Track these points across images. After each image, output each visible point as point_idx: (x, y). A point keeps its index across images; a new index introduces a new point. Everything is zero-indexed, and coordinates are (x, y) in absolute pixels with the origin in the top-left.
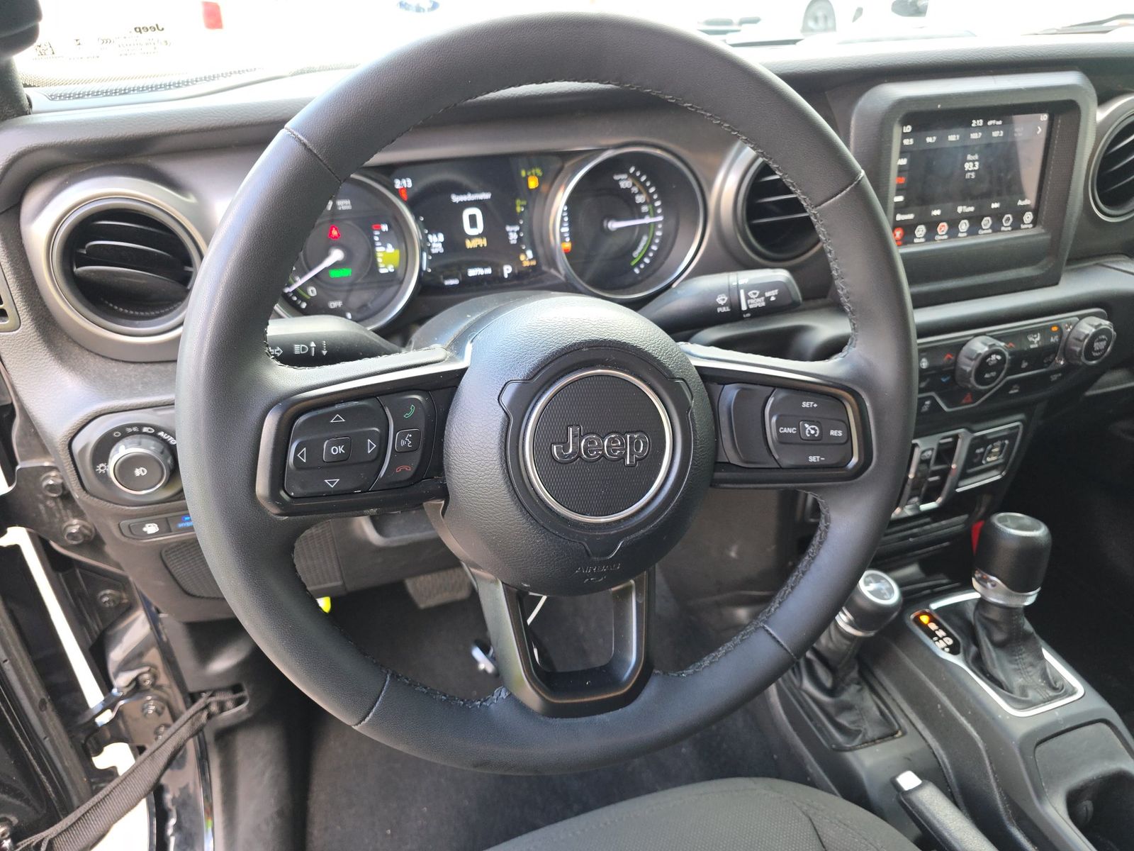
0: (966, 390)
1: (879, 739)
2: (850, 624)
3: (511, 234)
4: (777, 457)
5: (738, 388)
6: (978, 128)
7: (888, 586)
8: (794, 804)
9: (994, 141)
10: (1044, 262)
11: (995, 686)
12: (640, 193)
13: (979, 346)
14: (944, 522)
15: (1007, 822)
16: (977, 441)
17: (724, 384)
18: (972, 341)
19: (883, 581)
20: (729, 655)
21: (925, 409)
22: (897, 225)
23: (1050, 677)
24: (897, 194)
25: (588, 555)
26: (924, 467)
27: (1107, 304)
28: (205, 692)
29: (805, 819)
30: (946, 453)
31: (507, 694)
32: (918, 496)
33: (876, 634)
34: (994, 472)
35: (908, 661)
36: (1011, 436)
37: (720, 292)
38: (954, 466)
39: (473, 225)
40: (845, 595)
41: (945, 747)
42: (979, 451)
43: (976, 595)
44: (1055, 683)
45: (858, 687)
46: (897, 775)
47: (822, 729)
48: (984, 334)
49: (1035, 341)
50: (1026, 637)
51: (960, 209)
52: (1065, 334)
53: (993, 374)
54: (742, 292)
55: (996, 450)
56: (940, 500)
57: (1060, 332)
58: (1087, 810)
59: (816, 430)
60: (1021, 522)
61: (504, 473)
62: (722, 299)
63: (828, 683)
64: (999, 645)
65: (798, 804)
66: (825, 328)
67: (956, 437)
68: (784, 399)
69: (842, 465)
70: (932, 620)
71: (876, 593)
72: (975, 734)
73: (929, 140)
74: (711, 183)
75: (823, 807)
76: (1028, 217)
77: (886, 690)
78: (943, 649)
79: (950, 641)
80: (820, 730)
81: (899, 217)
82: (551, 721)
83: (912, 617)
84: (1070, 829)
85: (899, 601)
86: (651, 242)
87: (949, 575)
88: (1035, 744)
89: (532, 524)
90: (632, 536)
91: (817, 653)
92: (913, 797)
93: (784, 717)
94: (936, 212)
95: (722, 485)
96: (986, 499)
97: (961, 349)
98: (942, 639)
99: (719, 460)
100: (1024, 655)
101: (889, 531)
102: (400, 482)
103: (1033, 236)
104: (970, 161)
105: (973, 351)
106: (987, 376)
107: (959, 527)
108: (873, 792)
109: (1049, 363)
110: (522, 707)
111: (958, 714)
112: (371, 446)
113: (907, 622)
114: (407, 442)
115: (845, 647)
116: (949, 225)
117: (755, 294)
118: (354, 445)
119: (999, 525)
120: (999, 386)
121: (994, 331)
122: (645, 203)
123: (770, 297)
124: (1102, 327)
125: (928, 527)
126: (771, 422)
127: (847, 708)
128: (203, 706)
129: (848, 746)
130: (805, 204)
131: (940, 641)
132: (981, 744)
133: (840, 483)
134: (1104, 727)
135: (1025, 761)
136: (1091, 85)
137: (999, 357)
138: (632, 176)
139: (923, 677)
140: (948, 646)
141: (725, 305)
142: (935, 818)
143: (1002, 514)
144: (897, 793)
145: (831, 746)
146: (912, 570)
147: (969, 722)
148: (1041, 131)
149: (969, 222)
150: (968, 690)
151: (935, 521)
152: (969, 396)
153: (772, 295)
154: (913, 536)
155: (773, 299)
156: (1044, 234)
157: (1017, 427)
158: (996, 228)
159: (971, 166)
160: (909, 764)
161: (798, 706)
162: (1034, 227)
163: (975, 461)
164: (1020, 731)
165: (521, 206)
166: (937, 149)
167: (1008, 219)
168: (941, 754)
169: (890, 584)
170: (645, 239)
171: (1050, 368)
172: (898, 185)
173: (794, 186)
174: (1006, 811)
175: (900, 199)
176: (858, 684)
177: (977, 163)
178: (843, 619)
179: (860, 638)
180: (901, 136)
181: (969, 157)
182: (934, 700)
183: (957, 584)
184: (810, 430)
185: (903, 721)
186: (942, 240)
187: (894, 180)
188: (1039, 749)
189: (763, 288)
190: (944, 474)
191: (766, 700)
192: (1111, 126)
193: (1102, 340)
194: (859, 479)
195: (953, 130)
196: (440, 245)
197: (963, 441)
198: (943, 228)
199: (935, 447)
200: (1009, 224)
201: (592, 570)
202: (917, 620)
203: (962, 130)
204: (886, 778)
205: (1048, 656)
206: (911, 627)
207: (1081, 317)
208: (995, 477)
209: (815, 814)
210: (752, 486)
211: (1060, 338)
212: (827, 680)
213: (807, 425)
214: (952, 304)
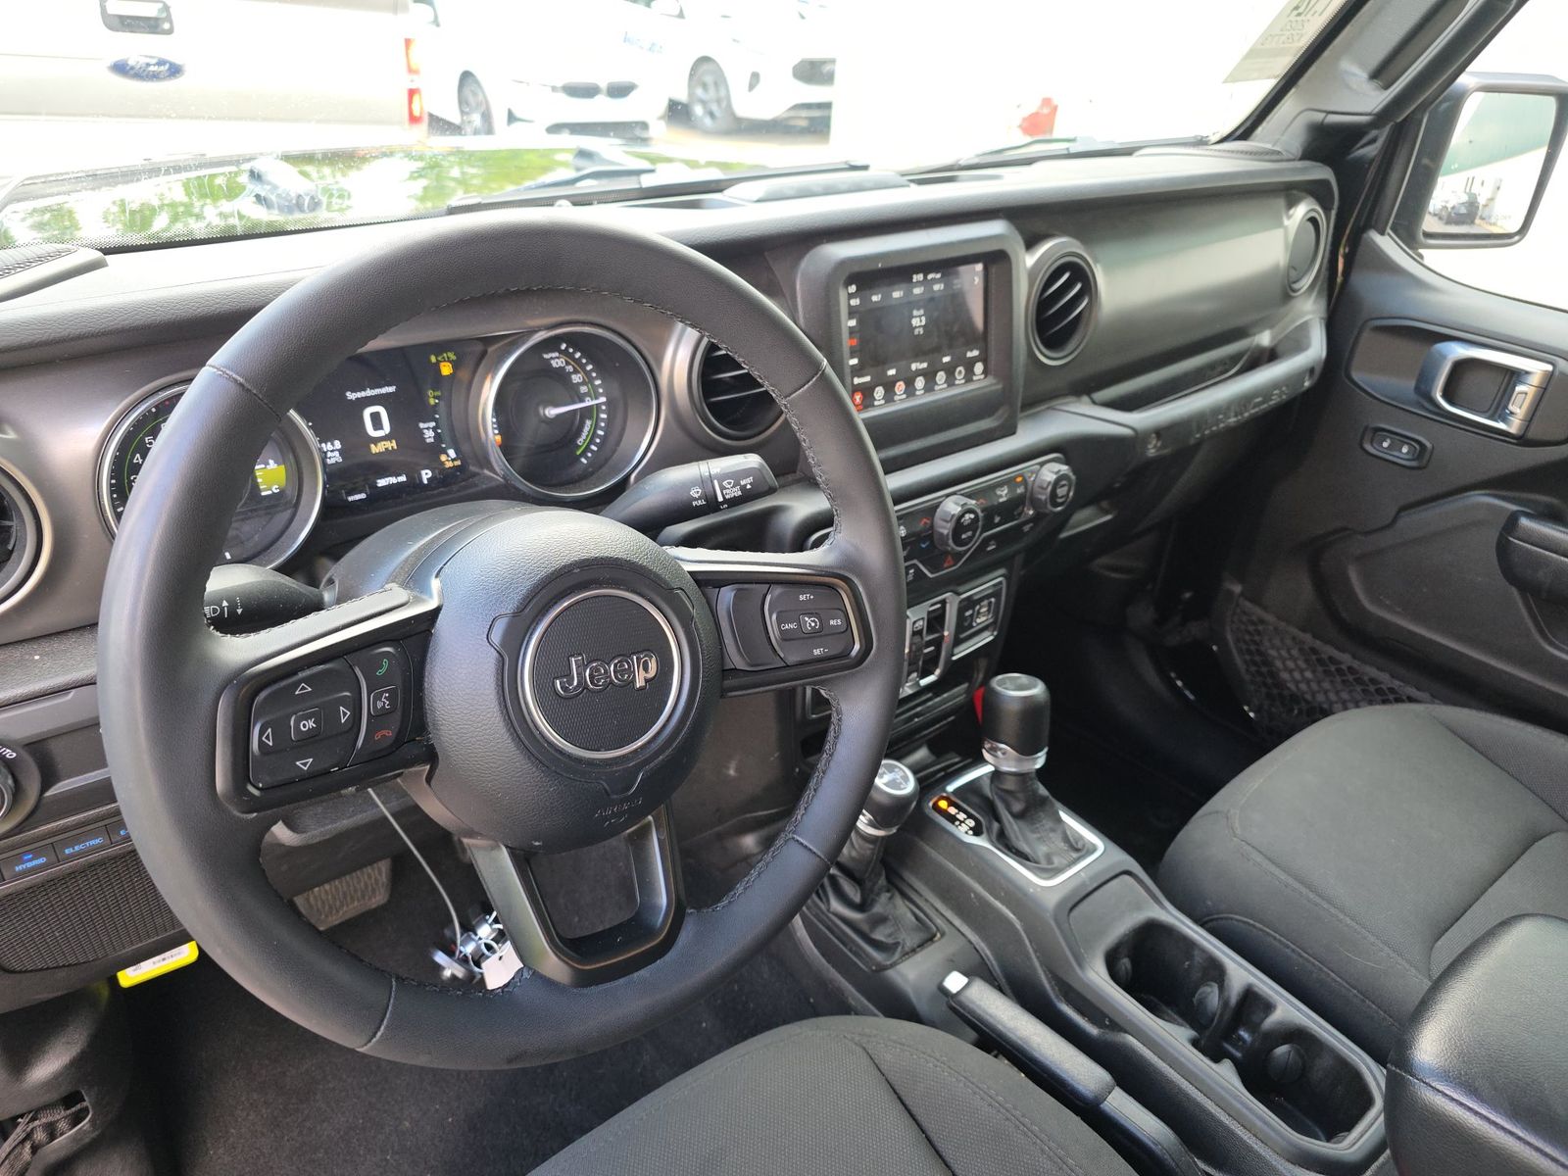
0: (946, 553)
1: (919, 946)
2: (871, 824)
3: (425, 431)
4: (782, 656)
5: (733, 590)
6: (919, 283)
7: (902, 774)
8: (845, 1037)
9: (936, 295)
10: (1000, 412)
11: (1020, 859)
12: (576, 372)
13: (952, 506)
14: (945, 695)
15: (1055, 1001)
16: (965, 603)
17: (720, 588)
18: (944, 503)
19: (896, 770)
20: (762, 875)
21: (910, 578)
22: (855, 389)
23: (1071, 839)
24: (852, 357)
25: (608, 795)
26: (917, 639)
27: (1064, 449)
28: (22, 1116)
29: (859, 1050)
30: (936, 621)
31: (531, 973)
32: (917, 671)
33: (898, 830)
34: (986, 634)
35: (933, 854)
36: (996, 594)
37: (693, 483)
38: (946, 633)
39: (378, 426)
40: (864, 796)
41: (985, 938)
42: (968, 614)
43: (987, 769)
44: (1077, 843)
45: (888, 895)
46: (943, 980)
47: (858, 952)
48: (954, 493)
49: (1003, 494)
50: (1042, 802)
51: (914, 367)
52: (1030, 484)
53: (970, 533)
54: (716, 483)
55: (984, 610)
56: (938, 672)
57: (1025, 482)
58: (1126, 968)
59: (816, 623)
60: (1019, 681)
61: (505, 720)
62: (696, 492)
63: (857, 898)
64: (1019, 816)
65: (849, 1036)
66: (801, 507)
67: (943, 602)
68: (781, 595)
69: (845, 654)
70: (951, 804)
71: (892, 784)
72: (1011, 915)
73: (875, 298)
74: (660, 360)
75: (875, 1032)
76: (979, 368)
77: (916, 891)
78: (966, 833)
79: (972, 823)
80: (856, 954)
81: (857, 381)
82: (586, 991)
83: (931, 804)
84: (1113, 990)
85: (915, 787)
86: (596, 427)
87: (960, 754)
88: (1067, 911)
89: (543, 772)
90: (652, 765)
91: (841, 867)
92: (962, 998)
93: (815, 950)
94: (892, 372)
95: (730, 694)
96: (983, 663)
97: (935, 511)
98: (963, 822)
99: (726, 668)
100: (1044, 822)
101: (898, 712)
102: (380, 751)
103: (986, 387)
104: (916, 317)
105: (946, 513)
106: (964, 536)
107: (962, 697)
108: (922, 1006)
109: (1020, 514)
110: (549, 983)
111: (991, 899)
112: (345, 714)
113: (927, 811)
114: (384, 703)
115: (868, 852)
116: (905, 383)
117: (729, 483)
118: (326, 715)
119: (999, 689)
120: (977, 544)
121: (964, 489)
122: (584, 383)
123: (746, 485)
124: (1061, 473)
125: (930, 703)
126: (772, 620)
127: (881, 920)
128: (23, 1135)
129: (888, 963)
130: (774, 395)
131: (963, 824)
132: (1018, 925)
133: (846, 672)
134: (1126, 878)
135: (1062, 931)
136: (1016, 232)
137: (972, 516)
138: (565, 353)
139: (952, 867)
140: (971, 829)
141: (700, 498)
142: (987, 1013)
143: (1000, 677)
144: (946, 999)
145: (870, 968)
146: (922, 754)
147: (1003, 903)
148: (978, 281)
149: (925, 379)
150: (996, 870)
151: (937, 695)
152: (950, 558)
153: (747, 482)
154: (917, 715)
155: (749, 487)
156: (995, 384)
157: (1000, 583)
158: (950, 381)
159: (918, 321)
160: (952, 965)
161: (827, 932)
162: (985, 377)
163: (966, 624)
164: (1051, 901)
165: (435, 397)
166: (883, 308)
167: (960, 372)
168: (982, 946)
169: (904, 772)
170: (588, 423)
171: (1022, 519)
172: (851, 347)
173: (761, 379)
174: (1053, 989)
175: (854, 361)
176: (888, 891)
177: (923, 319)
178: (863, 822)
179: (883, 838)
180: (847, 298)
181: (915, 313)
182: (966, 889)
183: (969, 760)
184: (810, 622)
185: (939, 921)
186: (901, 402)
187: (847, 342)
188: (1072, 914)
189: (736, 476)
190: (938, 643)
191: (791, 936)
192: (1040, 271)
193: (1063, 486)
194: (864, 665)
195: (896, 287)
196: (337, 454)
197: (951, 603)
198: (900, 387)
199: (925, 616)
200: (962, 377)
201: (613, 811)
202: (936, 807)
203: (904, 286)
204: (934, 988)
205: (1067, 818)
206: (930, 815)
207: (1042, 464)
208: (987, 638)
209: (868, 1041)
210: (761, 689)
211: (1026, 488)
212: (854, 893)
213: (807, 619)
214: (921, 465)
